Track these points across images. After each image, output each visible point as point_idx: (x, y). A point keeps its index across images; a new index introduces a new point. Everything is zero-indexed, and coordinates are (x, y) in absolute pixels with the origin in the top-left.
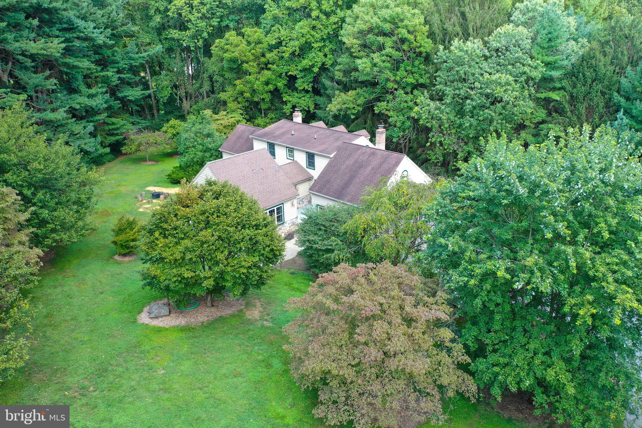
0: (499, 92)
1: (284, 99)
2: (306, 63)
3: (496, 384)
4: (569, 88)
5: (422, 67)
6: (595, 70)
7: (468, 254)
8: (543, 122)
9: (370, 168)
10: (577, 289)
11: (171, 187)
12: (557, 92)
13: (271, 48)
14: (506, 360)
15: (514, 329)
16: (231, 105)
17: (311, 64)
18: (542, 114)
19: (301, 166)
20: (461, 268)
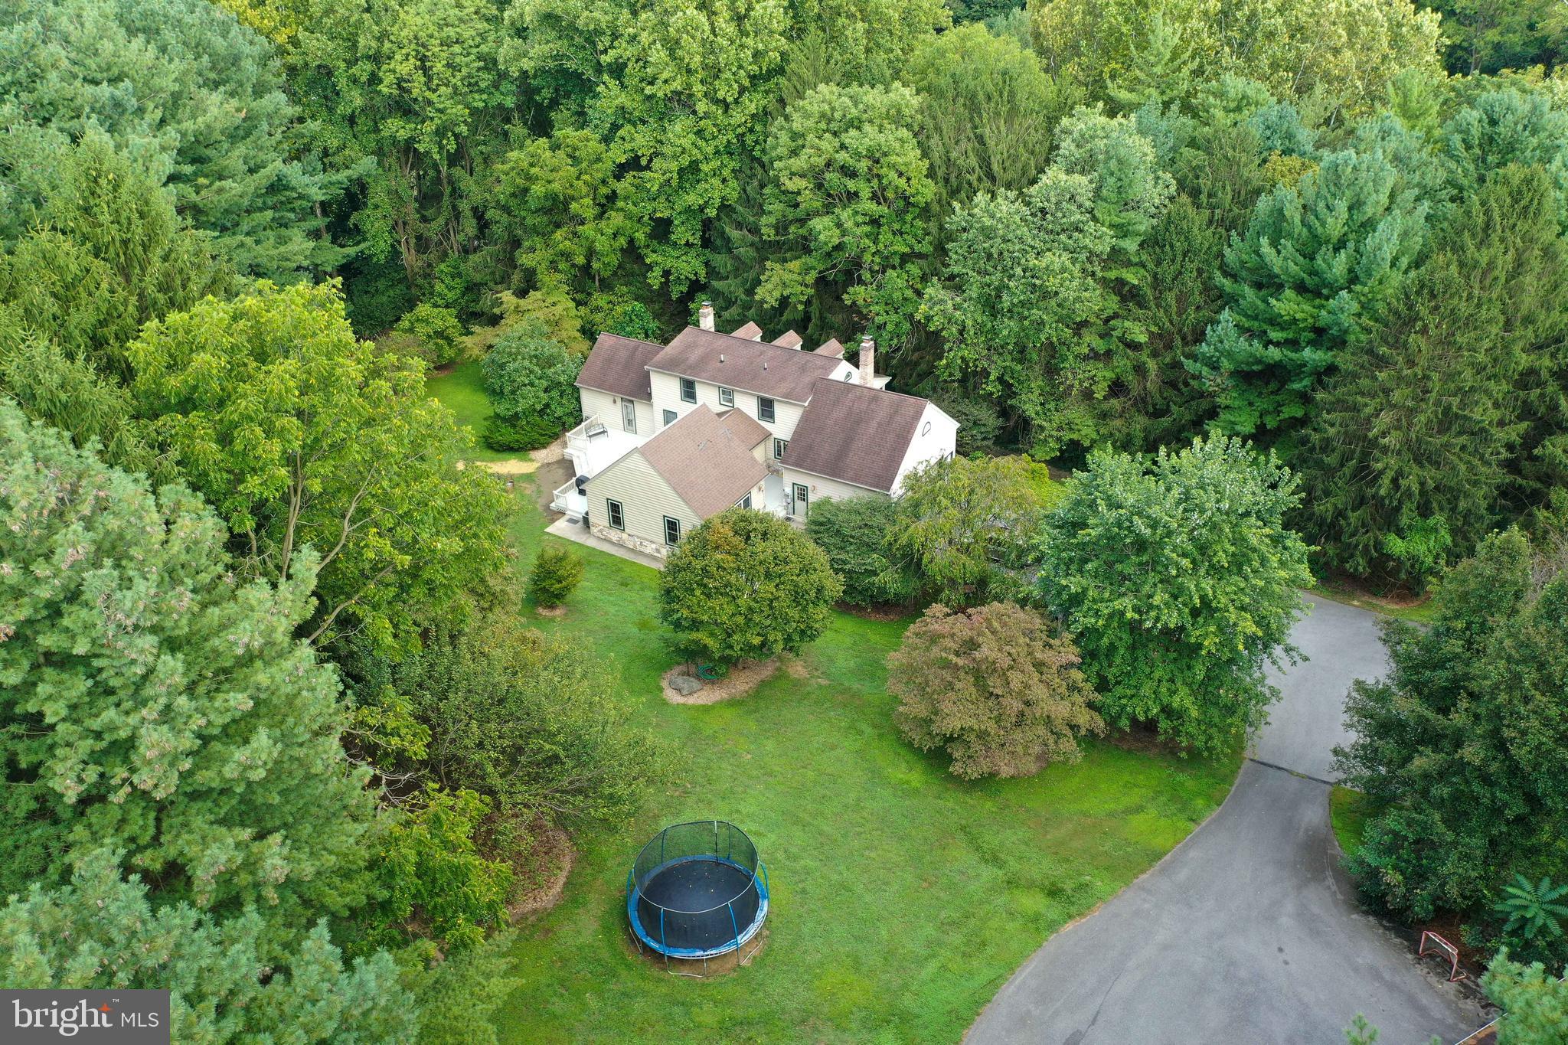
0: (1052, 283)
1: (648, 261)
2: (692, 199)
3: (1124, 716)
4: (1151, 265)
5: (919, 223)
6: (1187, 238)
7: (1090, 593)
8: (1116, 316)
9: (874, 423)
10: (1201, 620)
11: (499, 460)
12: (1133, 269)
13: (620, 171)
14: (1133, 691)
15: (1136, 659)
16: (545, 278)
17: (701, 202)
18: (1113, 303)
19: (748, 418)
20: (1085, 608)
